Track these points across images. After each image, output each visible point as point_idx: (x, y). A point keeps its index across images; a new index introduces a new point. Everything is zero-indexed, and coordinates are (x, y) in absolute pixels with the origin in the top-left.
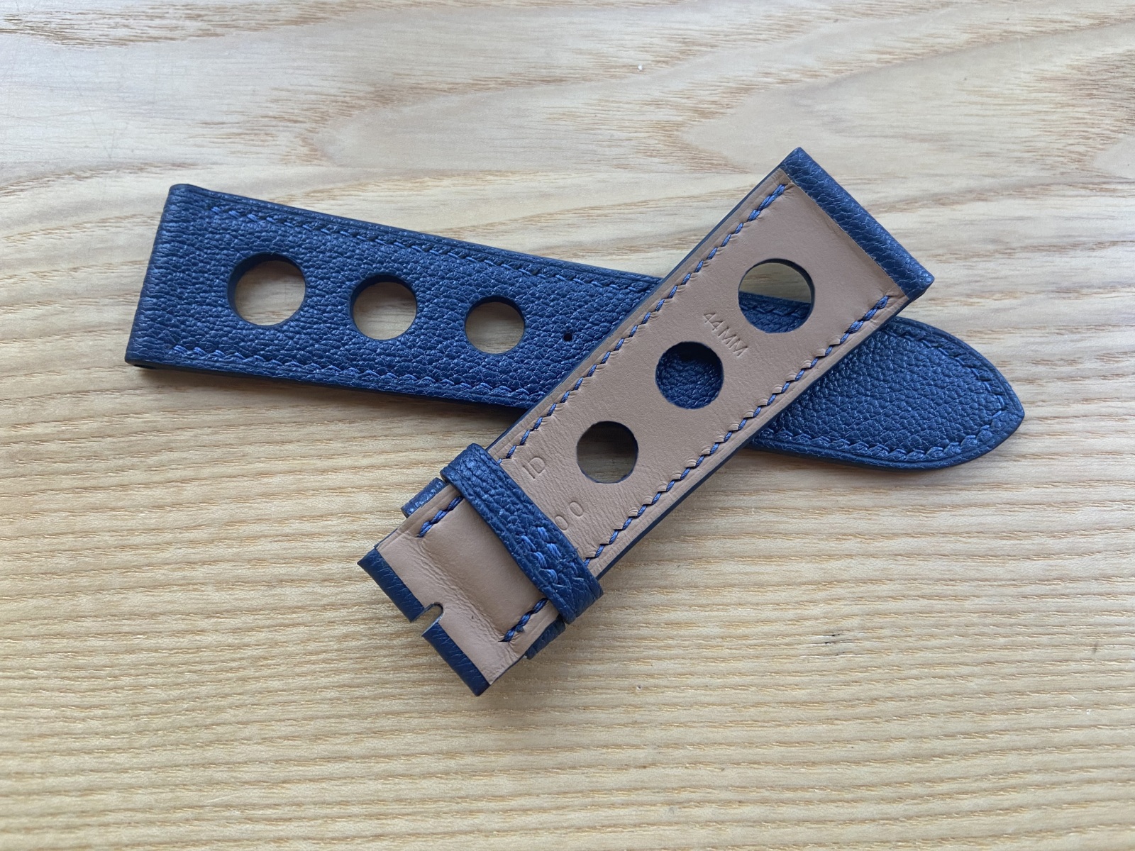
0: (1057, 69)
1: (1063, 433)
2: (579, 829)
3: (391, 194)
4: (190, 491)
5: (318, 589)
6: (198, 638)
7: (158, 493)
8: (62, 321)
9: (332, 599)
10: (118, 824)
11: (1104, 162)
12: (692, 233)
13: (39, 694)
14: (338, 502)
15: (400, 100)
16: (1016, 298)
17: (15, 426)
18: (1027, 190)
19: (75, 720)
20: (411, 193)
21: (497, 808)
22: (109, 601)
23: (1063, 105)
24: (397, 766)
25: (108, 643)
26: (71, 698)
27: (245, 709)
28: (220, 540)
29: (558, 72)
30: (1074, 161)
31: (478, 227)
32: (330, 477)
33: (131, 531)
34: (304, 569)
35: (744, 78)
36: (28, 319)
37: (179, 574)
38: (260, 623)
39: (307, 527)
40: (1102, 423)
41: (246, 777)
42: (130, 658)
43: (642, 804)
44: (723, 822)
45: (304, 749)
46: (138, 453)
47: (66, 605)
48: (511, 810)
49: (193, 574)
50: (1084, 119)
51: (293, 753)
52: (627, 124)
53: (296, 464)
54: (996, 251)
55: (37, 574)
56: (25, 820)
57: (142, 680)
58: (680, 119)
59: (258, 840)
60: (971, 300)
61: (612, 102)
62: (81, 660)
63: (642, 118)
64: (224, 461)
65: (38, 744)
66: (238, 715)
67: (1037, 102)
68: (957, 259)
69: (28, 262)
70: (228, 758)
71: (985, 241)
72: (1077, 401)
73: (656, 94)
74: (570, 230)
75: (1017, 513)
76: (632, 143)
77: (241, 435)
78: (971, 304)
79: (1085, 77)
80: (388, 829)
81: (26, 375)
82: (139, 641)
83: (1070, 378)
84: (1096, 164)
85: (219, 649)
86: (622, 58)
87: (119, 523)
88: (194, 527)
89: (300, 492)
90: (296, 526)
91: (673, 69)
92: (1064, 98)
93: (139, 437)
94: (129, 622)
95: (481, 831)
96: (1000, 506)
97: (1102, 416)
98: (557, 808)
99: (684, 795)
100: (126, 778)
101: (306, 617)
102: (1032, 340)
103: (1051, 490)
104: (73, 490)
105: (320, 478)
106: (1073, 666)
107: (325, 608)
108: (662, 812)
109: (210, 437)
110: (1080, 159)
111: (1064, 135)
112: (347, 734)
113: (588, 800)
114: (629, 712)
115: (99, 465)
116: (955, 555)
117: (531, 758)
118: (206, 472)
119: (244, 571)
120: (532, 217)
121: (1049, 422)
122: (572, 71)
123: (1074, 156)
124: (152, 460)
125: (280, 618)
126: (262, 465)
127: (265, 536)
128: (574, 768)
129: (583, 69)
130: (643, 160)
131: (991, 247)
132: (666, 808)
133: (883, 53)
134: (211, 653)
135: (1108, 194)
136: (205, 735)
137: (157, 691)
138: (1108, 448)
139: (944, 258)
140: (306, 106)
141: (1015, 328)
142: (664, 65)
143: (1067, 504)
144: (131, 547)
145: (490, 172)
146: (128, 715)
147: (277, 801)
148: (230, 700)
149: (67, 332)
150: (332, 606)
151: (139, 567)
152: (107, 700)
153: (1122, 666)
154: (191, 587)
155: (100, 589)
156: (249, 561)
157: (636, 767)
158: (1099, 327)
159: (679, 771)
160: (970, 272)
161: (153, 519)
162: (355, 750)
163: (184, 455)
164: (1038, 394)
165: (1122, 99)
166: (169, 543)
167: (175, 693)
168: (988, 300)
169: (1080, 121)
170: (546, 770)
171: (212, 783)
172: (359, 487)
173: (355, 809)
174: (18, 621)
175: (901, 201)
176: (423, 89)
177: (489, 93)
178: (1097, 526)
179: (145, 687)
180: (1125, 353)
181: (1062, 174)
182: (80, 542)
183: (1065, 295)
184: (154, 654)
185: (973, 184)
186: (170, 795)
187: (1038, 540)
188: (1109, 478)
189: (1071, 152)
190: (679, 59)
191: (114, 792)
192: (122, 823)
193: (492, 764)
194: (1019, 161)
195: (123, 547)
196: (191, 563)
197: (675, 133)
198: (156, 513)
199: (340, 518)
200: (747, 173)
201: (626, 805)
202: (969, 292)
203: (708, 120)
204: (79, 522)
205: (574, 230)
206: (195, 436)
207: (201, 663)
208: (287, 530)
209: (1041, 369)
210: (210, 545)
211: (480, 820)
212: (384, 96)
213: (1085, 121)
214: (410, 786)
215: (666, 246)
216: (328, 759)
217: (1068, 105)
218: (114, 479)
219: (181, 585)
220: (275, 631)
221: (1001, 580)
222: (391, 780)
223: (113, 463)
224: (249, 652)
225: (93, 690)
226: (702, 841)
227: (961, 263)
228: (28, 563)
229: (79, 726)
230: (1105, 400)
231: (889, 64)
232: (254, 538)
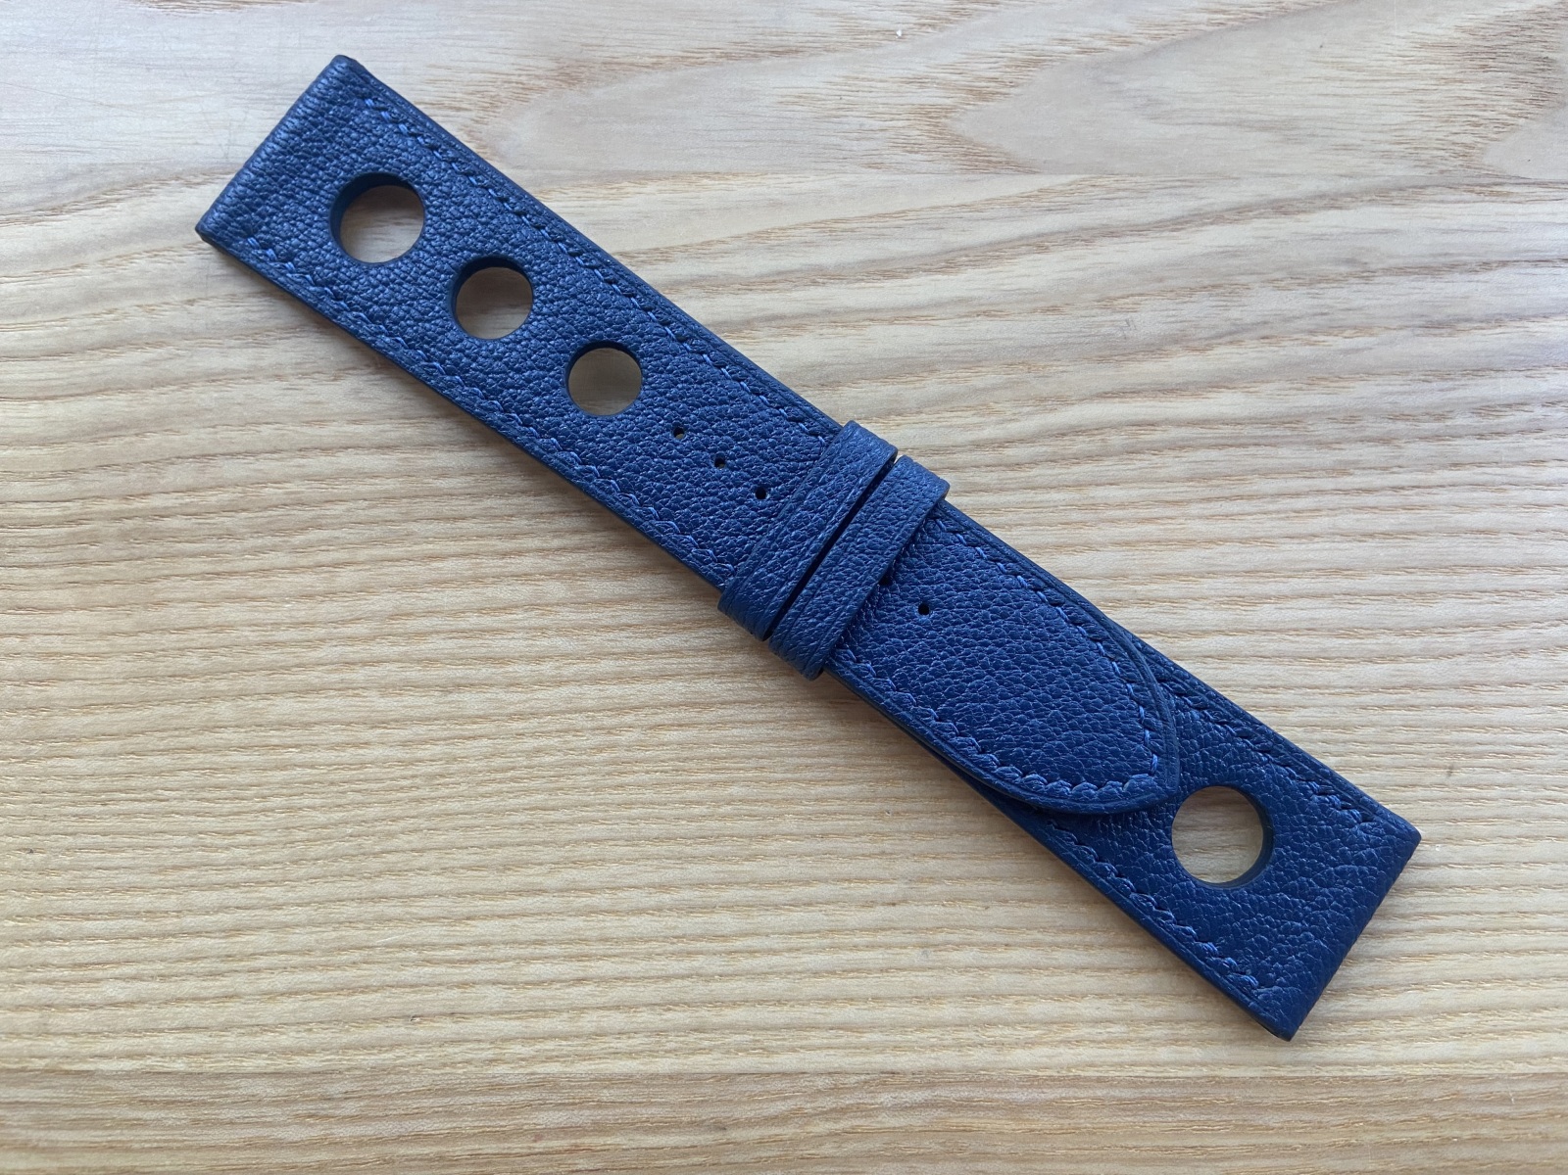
0: (1440, 32)
1: (1424, 507)
2: (816, 974)
3: (582, 203)
4: (346, 577)
5: (502, 696)
6: (361, 751)
7: (307, 580)
8: (178, 367)
9: (520, 707)
10: (271, 969)
11: (1497, 157)
12: (962, 253)
13: (171, 819)
14: (523, 592)
15: (590, 80)
16: (1372, 335)
17: (126, 498)
18: (1394, 194)
19: (217, 848)
20: (605, 202)
21: (719, 949)
22: (254, 709)
23: (1447, 81)
24: (601, 900)
25: (255, 758)
26: (210, 823)
27: (420, 834)
28: (383, 636)
29: (792, 41)
30: (1457, 155)
31: (691, 246)
32: (513, 561)
33: (276, 625)
34: (484, 672)
35: (1034, 46)
36: (135, 365)
37: (335, 677)
38: (434, 735)
39: (487, 621)
40: (1475, 495)
41: (425, 913)
42: (280, 776)
43: (888, 946)
44: (986, 968)
45: (491, 881)
46: (280, 530)
47: (200, 713)
48: (735, 952)
49: (353, 676)
50: (1475, 99)
51: (480, 886)
52: (881, 109)
53: (472, 545)
54: (1351, 275)
55: (163, 676)
56: (160, 966)
57: (296, 801)
58: (949, 101)
59: (439, 985)
60: (1315, 338)
61: (863, 79)
62: (221, 778)
63: (902, 101)
64: (383, 541)
65: (173, 877)
66: (411, 842)
67: (1413, 76)
68: (1299, 285)
69: (132, 292)
70: (400, 890)
71: (1338, 262)
72: (1443, 467)
73: (920, 69)
74: (807, 249)
75: (1358, 606)
76: (887, 134)
77: (404, 510)
78: (1314, 344)
79: (1479, 43)
80: (591, 972)
81: (137, 435)
82: (293, 755)
83: (1437, 437)
84: (1487, 161)
85: (386, 765)
86: (876, 20)
87: (261, 616)
88: (352, 621)
89: (477, 579)
90: (473, 620)
91: (941, 36)
92: (1450, 72)
93: (281, 511)
94: (278, 733)
95: (701, 976)
96: (1337, 597)
97: (1475, 485)
98: (790, 950)
99: (940, 937)
100: (280, 916)
101: (488, 727)
102: (1390, 388)
103: (1404, 577)
104: (202, 575)
105: (501, 563)
106: (1420, 792)
107: (511, 717)
108: (914, 956)
109: (366, 512)
110: (1466, 153)
111: (1446, 121)
112: (541, 864)
113: (827, 941)
114: (875, 842)
115: (234, 545)
116: (1278, 657)
117: (759, 893)
118: (363, 554)
119: (414, 673)
120: (759, 232)
121: (1406, 492)
122: (810, 39)
123: (1458, 149)
124: (298, 539)
125: (457, 730)
126: (430, 546)
127: (437, 632)
128: (810, 904)
129: (824, 35)
130: (900, 157)
131: (1343, 269)
132: (918, 951)
133: (1216, 12)
134: (377, 770)
135: (1500, 199)
136: (375, 864)
137: (314, 813)
138: (1481, 526)
139: (1283, 284)
140: (471, 89)
141: (1369, 373)
142: (930, 30)
143: (1423, 595)
144: (276, 644)
145: (705, 175)
146: (279, 842)
147: (461, 941)
148: (402, 824)
149: (184, 382)
150: (521, 716)
151: (287, 668)
152: (254, 825)
153: (1484, 793)
154: (350, 692)
155: (241, 695)
156: (419, 661)
157: (883, 904)
158: (1477, 371)
159: (937, 909)
160: (1315, 302)
161: (302, 610)
162: (551, 882)
163: (337, 533)
164: (1395, 457)
165: (1525, 73)
166: (323, 640)
167: (337, 816)
168: (1335, 338)
169: (1468, 102)
170: (776, 906)
171: (383, 920)
172: (550, 574)
173: (553, 950)
174: (142, 733)
175: (1230, 210)
176: (620, 64)
177: (705, 69)
178: (1460, 623)
179: (300, 809)
180: (1509, 406)
181: (1442, 172)
182: (215, 639)
183: (1437, 331)
184: (309, 771)
185: (1325, 186)
186: (334, 934)
187: (1383, 639)
188: (1479, 564)
189: (1454, 144)
190: (949, 21)
191: (265, 932)
192: (276, 969)
193: (713, 900)
194: (1386, 155)
195: (268, 645)
196: (349, 664)
197: (943, 120)
198: (305, 603)
199: (526, 611)
200: (1035, 173)
201: (871, 947)
202: (1312, 327)
203: (985, 103)
204: (212, 615)
205: (812, 249)
206: (348, 510)
207: (366, 780)
208: (463, 625)
209: (1401, 425)
210: (372, 643)
211: (699, 962)
212: (570, 75)
213: (1475, 102)
214: (616, 924)
215: (929, 270)
216: (519, 893)
217: (1455, 81)
218: (254, 563)
219: (339, 690)
220: (453, 744)
221: (1335, 687)
222: (594, 917)
223: (250, 543)
224: (423, 769)
225: (238, 813)
226: (961, 989)
227: (1304, 290)
228: (150, 664)
229: (222, 856)
230: (1480, 465)
231: (1221, 27)
232: (422, 635)
